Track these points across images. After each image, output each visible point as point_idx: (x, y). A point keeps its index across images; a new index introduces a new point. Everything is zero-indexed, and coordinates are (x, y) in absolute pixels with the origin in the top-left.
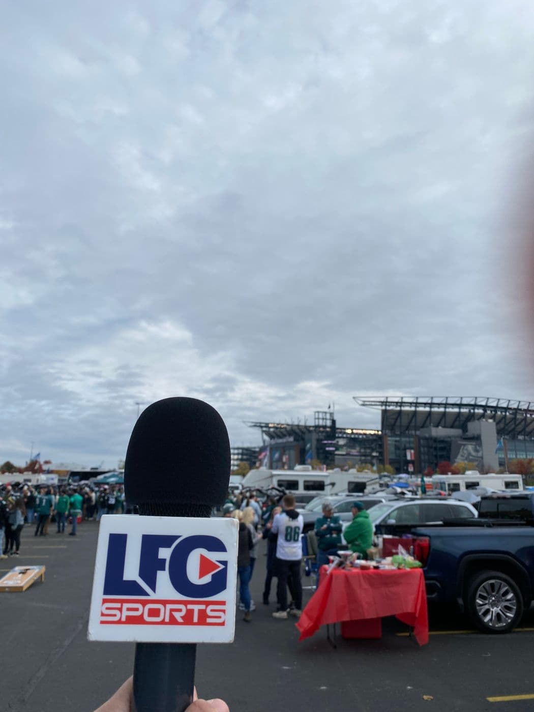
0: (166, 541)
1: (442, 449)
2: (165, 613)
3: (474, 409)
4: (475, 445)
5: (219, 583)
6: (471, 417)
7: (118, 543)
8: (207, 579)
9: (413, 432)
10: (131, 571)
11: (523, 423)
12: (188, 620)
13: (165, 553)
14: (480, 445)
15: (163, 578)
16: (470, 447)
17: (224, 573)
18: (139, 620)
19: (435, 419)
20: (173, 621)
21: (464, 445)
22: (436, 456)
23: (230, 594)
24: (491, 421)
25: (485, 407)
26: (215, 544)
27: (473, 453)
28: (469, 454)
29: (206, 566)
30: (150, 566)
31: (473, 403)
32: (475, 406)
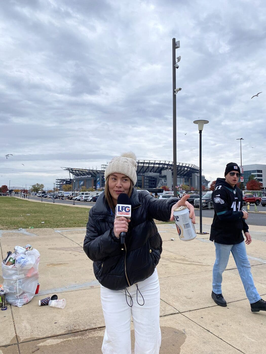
0: (124, 207)
1: (154, 181)
2: (124, 214)
3: (164, 166)
4: (165, 179)
5: (129, 211)
6: (163, 169)
7: (119, 207)
8: (128, 211)
9: (142, 174)
10: (120, 209)
11: (180, 171)
12: (126, 214)
13: (124, 208)
14: (166, 179)
15: (124, 210)
16: (163, 180)
17: (130, 210)
18: (122, 214)
19: (150, 169)
20: (125, 214)
21: (161, 179)
22: (151, 184)
23: (130, 212)
24: (170, 170)
25: (168, 165)
26: (129, 207)
27: (164, 182)
28: (163, 183)
29: (128, 209)
30: (122, 209)
31: (164, 163)
32: (165, 164)
